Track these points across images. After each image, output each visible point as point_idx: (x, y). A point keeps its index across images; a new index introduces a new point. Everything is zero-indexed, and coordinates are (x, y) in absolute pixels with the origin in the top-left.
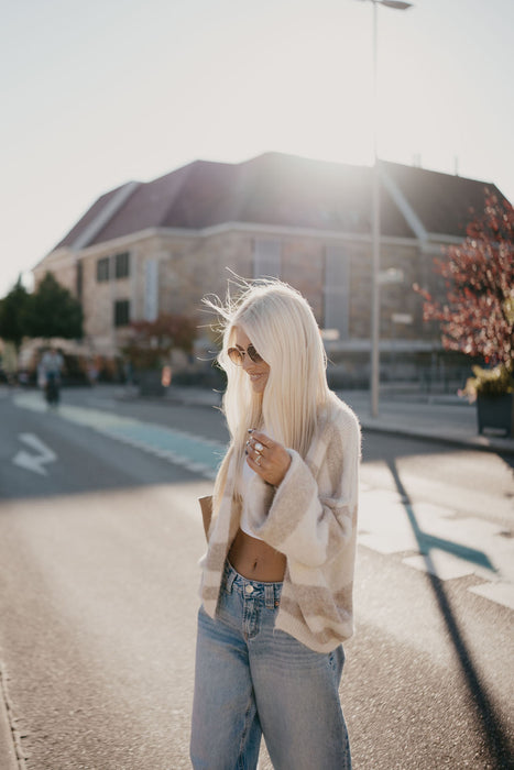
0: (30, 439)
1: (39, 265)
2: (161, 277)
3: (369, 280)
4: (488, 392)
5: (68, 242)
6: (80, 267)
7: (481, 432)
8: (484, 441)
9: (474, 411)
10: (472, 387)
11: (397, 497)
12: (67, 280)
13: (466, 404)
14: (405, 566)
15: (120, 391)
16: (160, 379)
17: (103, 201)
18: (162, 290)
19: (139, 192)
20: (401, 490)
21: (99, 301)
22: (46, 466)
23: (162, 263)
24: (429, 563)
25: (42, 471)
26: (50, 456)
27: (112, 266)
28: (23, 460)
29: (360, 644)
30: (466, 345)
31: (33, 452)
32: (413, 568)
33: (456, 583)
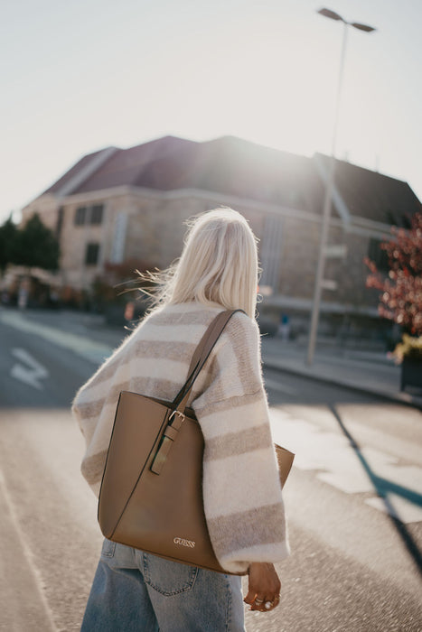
0: (22, 354)
1: (28, 207)
2: (129, 228)
3: (317, 252)
4: (414, 357)
5: (54, 190)
6: (61, 212)
7: (403, 389)
8: (406, 397)
9: (398, 372)
10: (400, 352)
11: (345, 441)
12: (49, 221)
13: (391, 364)
14: (368, 506)
15: (87, 318)
16: (124, 312)
17: (87, 160)
18: (129, 239)
19: (117, 155)
20: (347, 434)
21: (74, 241)
22: (41, 380)
23: (131, 217)
24: (388, 505)
25: (37, 385)
26: (42, 372)
27: (88, 215)
28: (18, 372)
29: (350, 579)
30: (398, 315)
31: (27, 367)
32: (376, 509)
33: (417, 527)
